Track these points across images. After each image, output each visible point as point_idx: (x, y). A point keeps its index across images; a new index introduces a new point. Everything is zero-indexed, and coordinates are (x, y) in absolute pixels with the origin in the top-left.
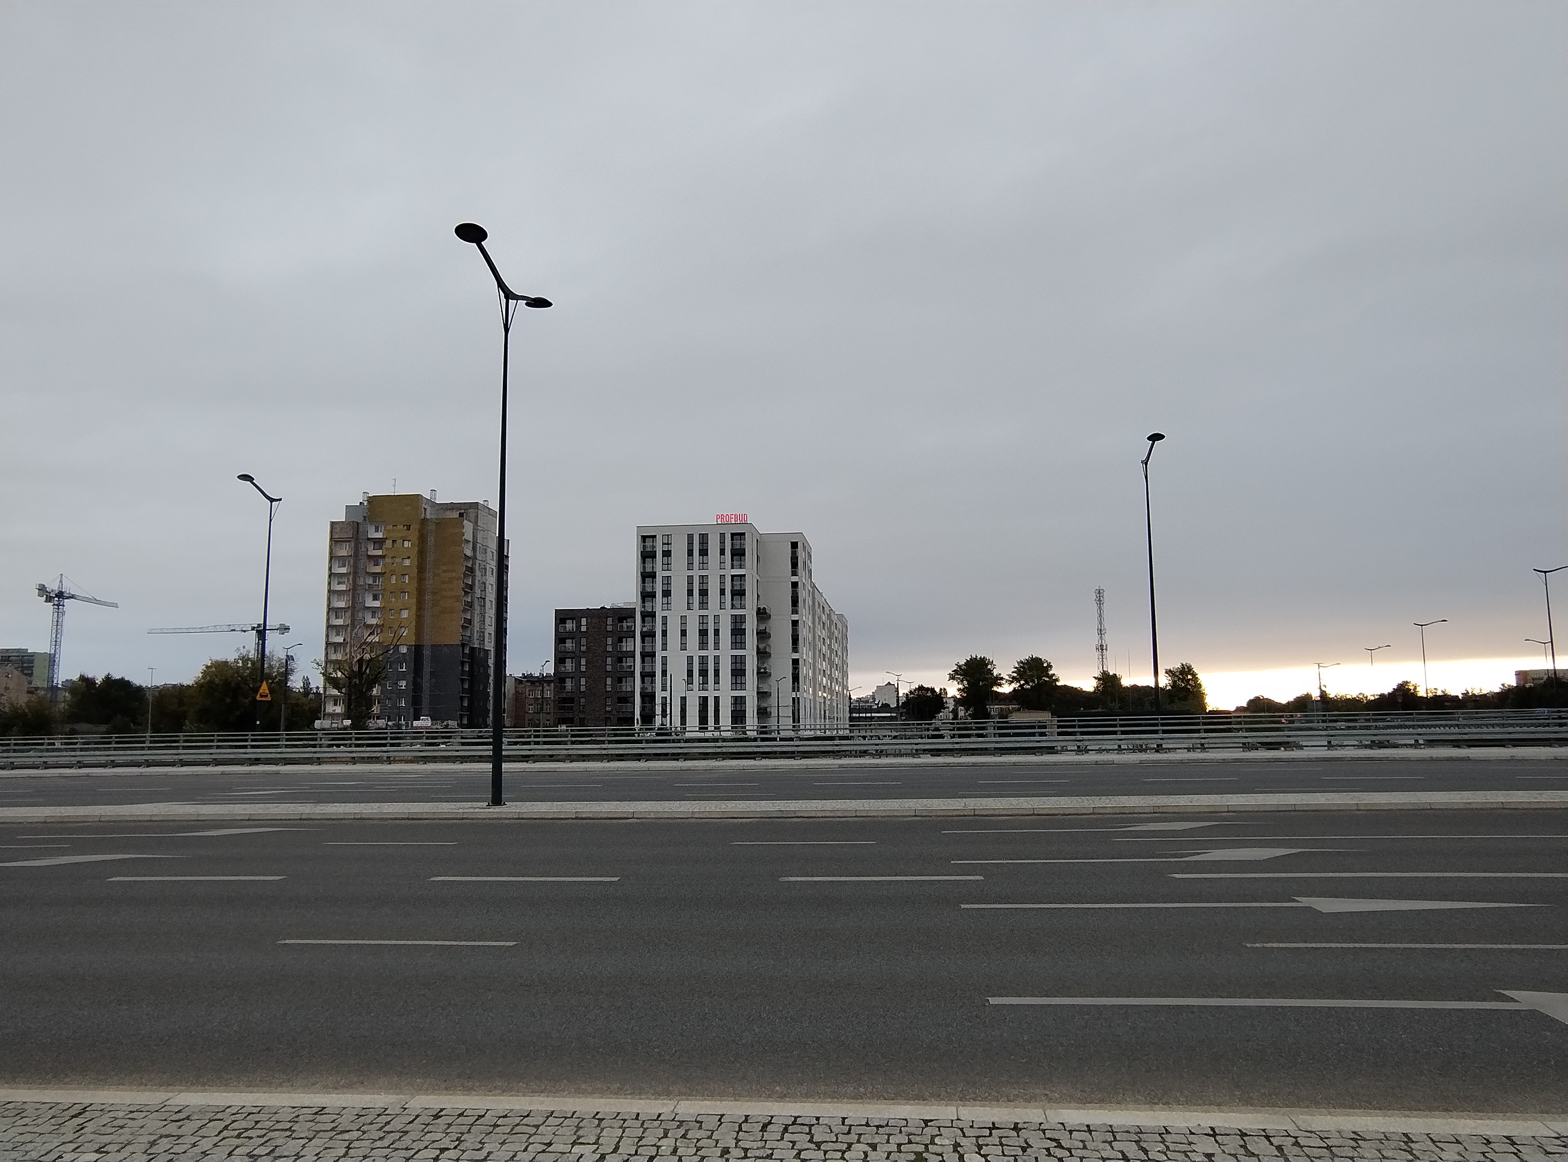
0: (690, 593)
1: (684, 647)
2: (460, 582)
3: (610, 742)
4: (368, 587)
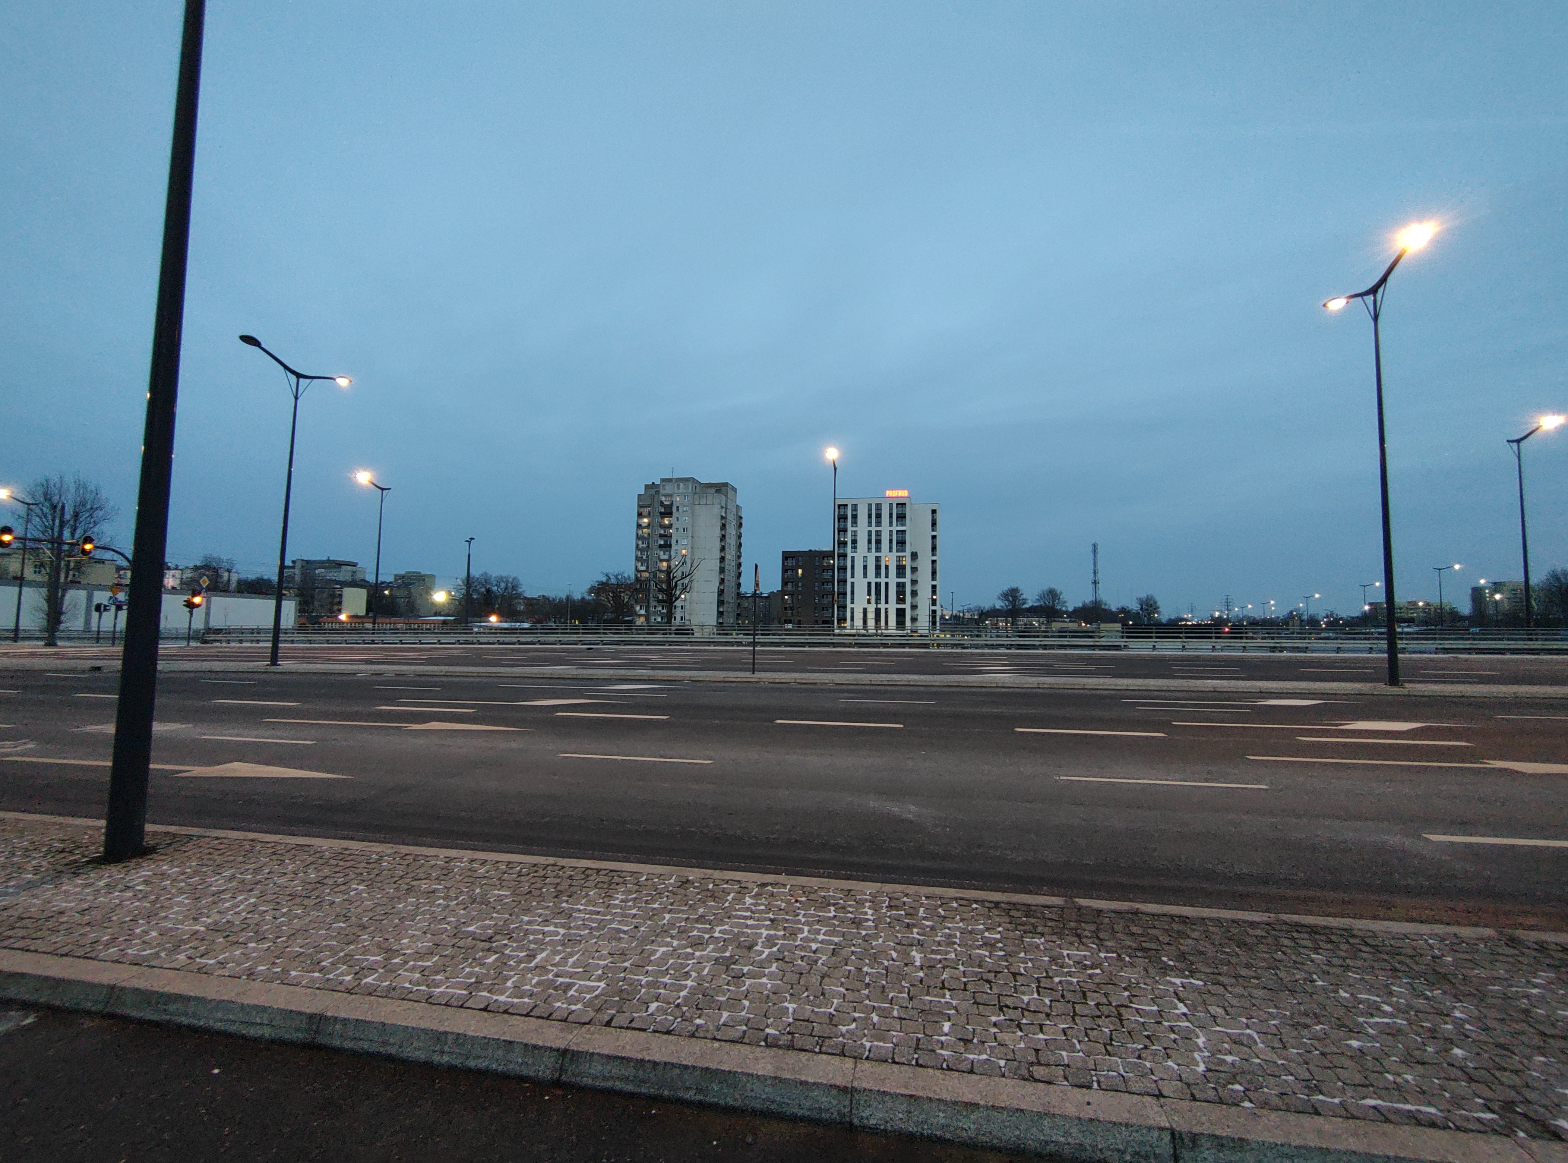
0: (870, 542)
1: (865, 576)
2: (718, 533)
3: (818, 635)
4: (661, 536)
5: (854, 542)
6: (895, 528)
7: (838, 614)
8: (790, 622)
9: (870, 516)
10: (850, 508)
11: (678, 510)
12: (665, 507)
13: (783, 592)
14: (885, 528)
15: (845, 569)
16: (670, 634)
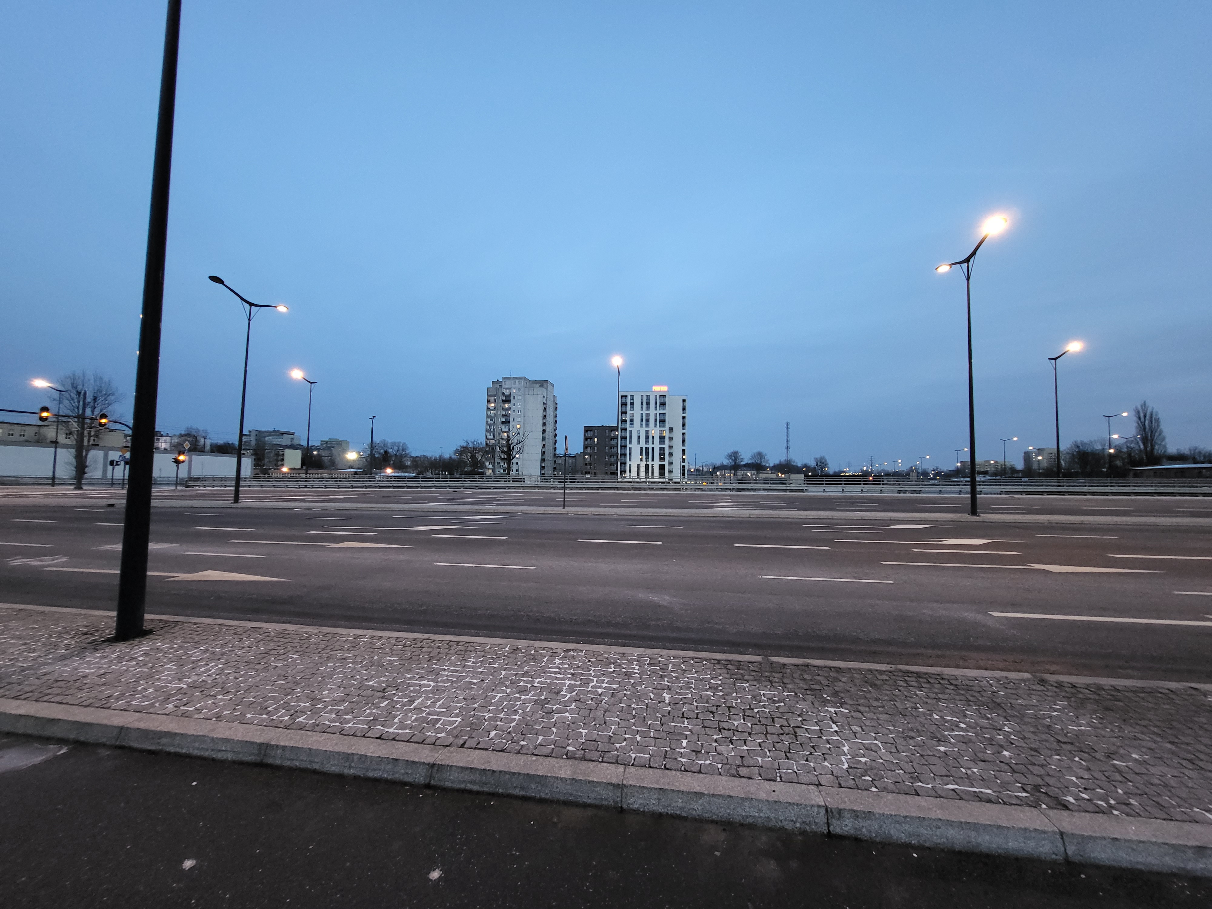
0: (642, 420)
1: (639, 443)
2: (541, 414)
3: (607, 482)
4: (503, 415)
5: (632, 420)
6: (659, 411)
7: (621, 468)
8: (589, 473)
9: (642, 403)
10: (629, 398)
11: (514, 398)
12: (506, 396)
13: (584, 454)
14: (652, 411)
15: (626, 438)
16: (509, 481)
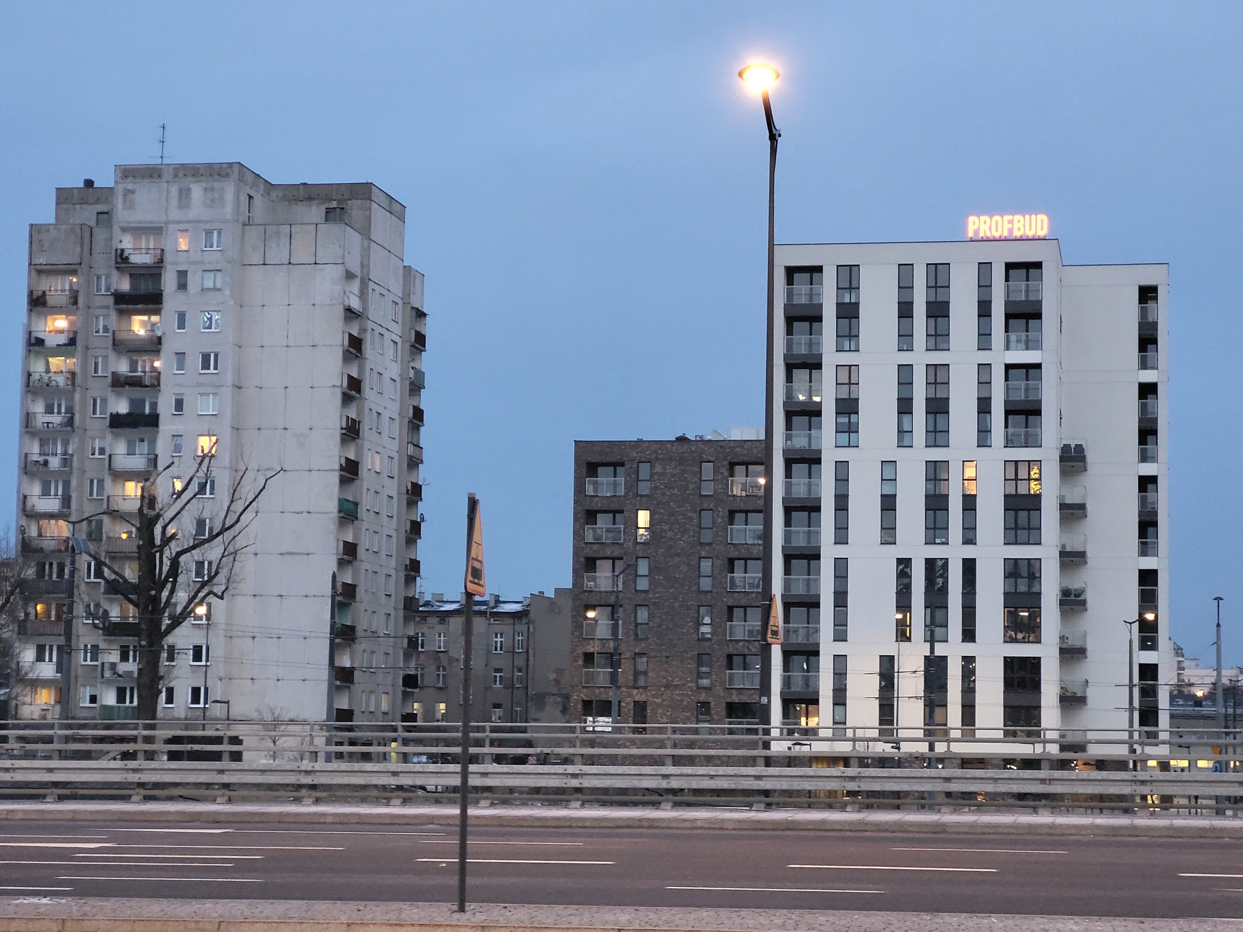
0: (905, 407)
1: (888, 535)
2: (332, 371)
4: (118, 382)
5: (848, 407)
6: (1000, 357)
7: (787, 682)
8: (604, 709)
9: (906, 310)
10: (829, 278)
12: (136, 272)
13: (579, 597)
14: (962, 357)
15: (814, 508)
